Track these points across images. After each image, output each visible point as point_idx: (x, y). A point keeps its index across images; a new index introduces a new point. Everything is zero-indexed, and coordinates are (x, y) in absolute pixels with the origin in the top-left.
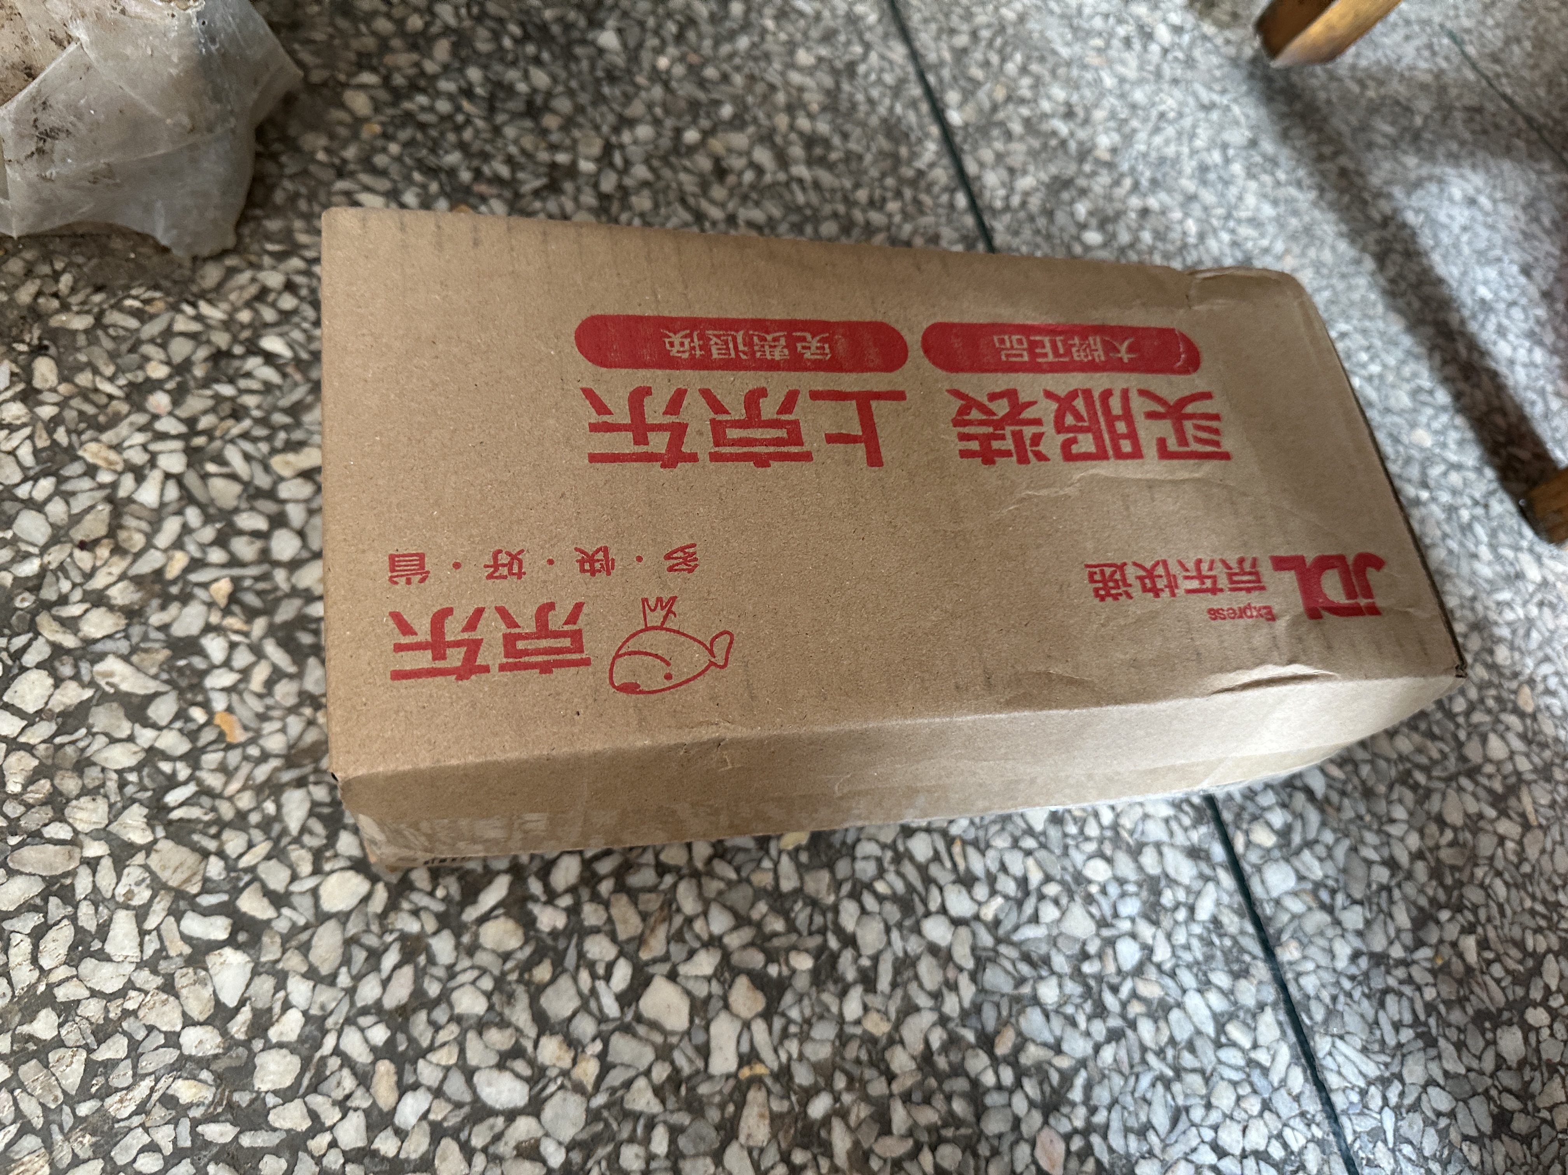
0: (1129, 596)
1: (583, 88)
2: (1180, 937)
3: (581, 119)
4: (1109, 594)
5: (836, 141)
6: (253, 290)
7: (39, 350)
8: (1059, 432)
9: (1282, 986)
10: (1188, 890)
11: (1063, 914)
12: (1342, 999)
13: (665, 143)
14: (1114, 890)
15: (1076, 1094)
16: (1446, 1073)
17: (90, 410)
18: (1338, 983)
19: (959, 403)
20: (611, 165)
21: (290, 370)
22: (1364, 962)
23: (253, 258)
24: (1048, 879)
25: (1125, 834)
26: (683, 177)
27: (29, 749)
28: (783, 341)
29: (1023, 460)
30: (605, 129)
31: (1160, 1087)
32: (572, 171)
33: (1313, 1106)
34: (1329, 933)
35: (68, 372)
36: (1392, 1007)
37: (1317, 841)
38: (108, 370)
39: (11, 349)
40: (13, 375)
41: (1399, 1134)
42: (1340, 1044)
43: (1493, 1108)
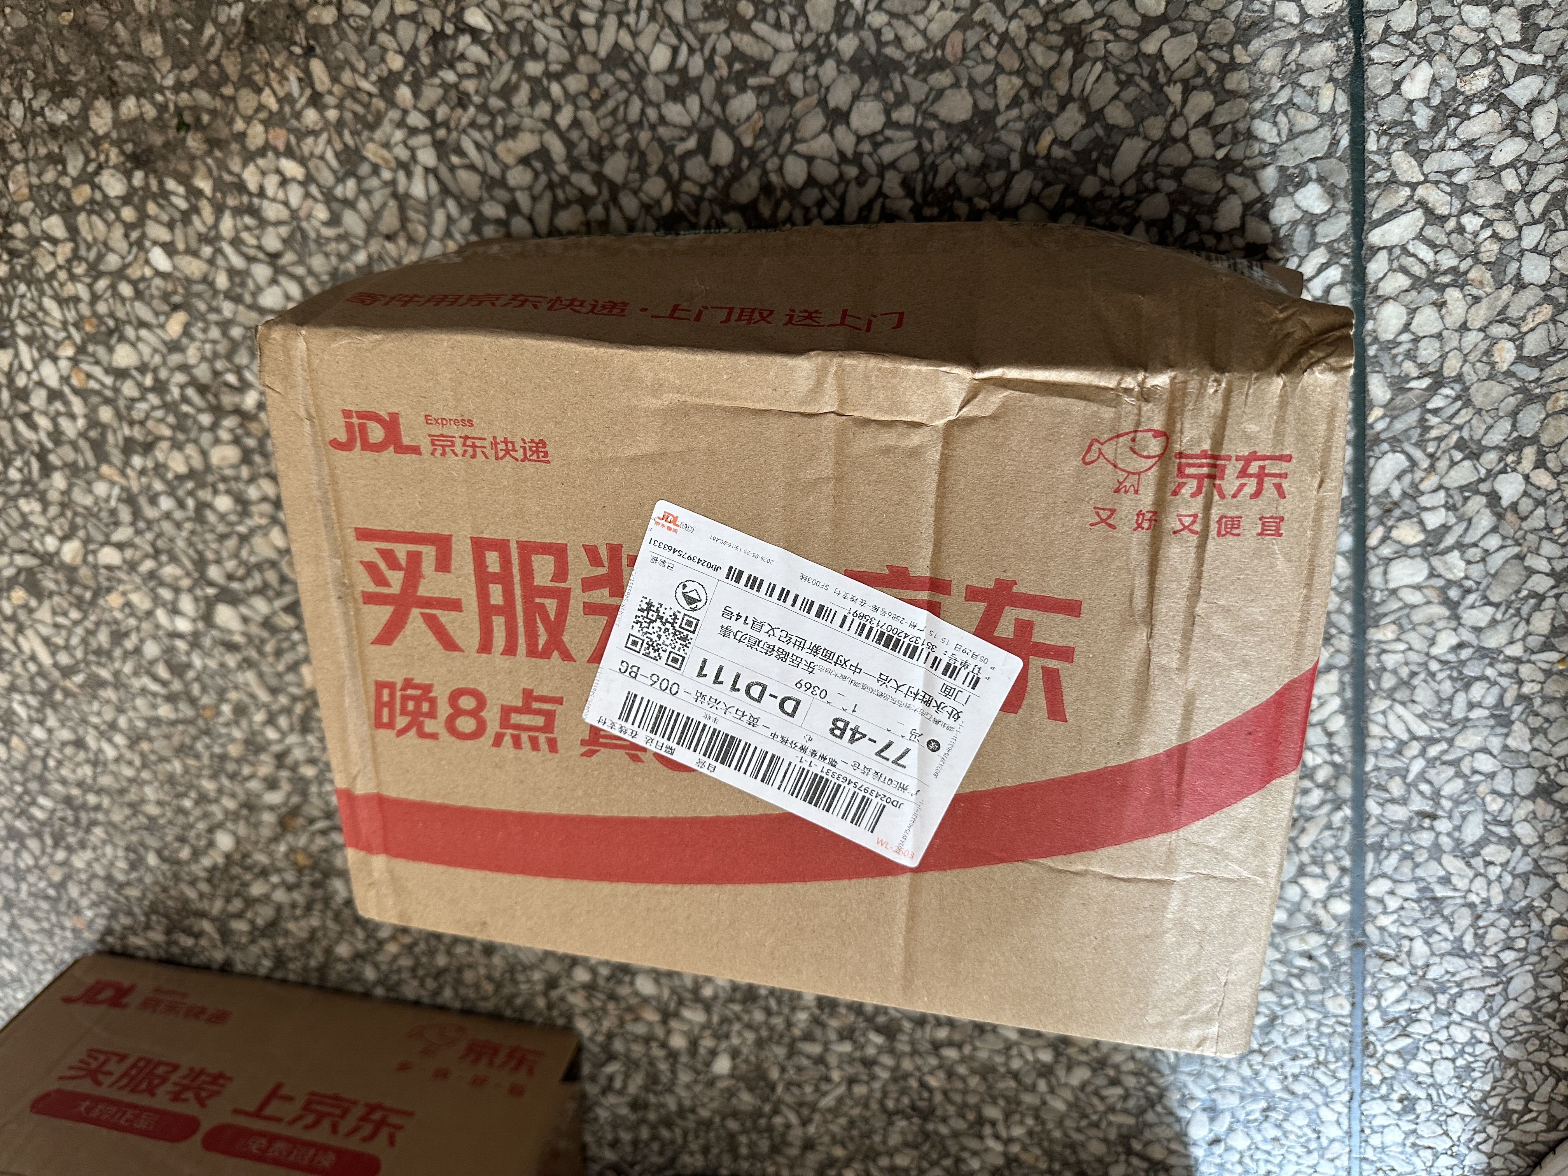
7: (309, 51)
9: (1360, 655)
16: (1506, 748)
17: (360, 110)
18: (1425, 664)
21: (493, 46)
22: (1465, 654)
33: (1343, 741)
34: (1440, 625)
35: (334, 71)
36: (1477, 691)
37: (1475, 545)
38: (361, 66)
39: (291, 53)
40: (300, 80)
41: (1422, 776)
42: (1399, 708)
43: (1543, 780)
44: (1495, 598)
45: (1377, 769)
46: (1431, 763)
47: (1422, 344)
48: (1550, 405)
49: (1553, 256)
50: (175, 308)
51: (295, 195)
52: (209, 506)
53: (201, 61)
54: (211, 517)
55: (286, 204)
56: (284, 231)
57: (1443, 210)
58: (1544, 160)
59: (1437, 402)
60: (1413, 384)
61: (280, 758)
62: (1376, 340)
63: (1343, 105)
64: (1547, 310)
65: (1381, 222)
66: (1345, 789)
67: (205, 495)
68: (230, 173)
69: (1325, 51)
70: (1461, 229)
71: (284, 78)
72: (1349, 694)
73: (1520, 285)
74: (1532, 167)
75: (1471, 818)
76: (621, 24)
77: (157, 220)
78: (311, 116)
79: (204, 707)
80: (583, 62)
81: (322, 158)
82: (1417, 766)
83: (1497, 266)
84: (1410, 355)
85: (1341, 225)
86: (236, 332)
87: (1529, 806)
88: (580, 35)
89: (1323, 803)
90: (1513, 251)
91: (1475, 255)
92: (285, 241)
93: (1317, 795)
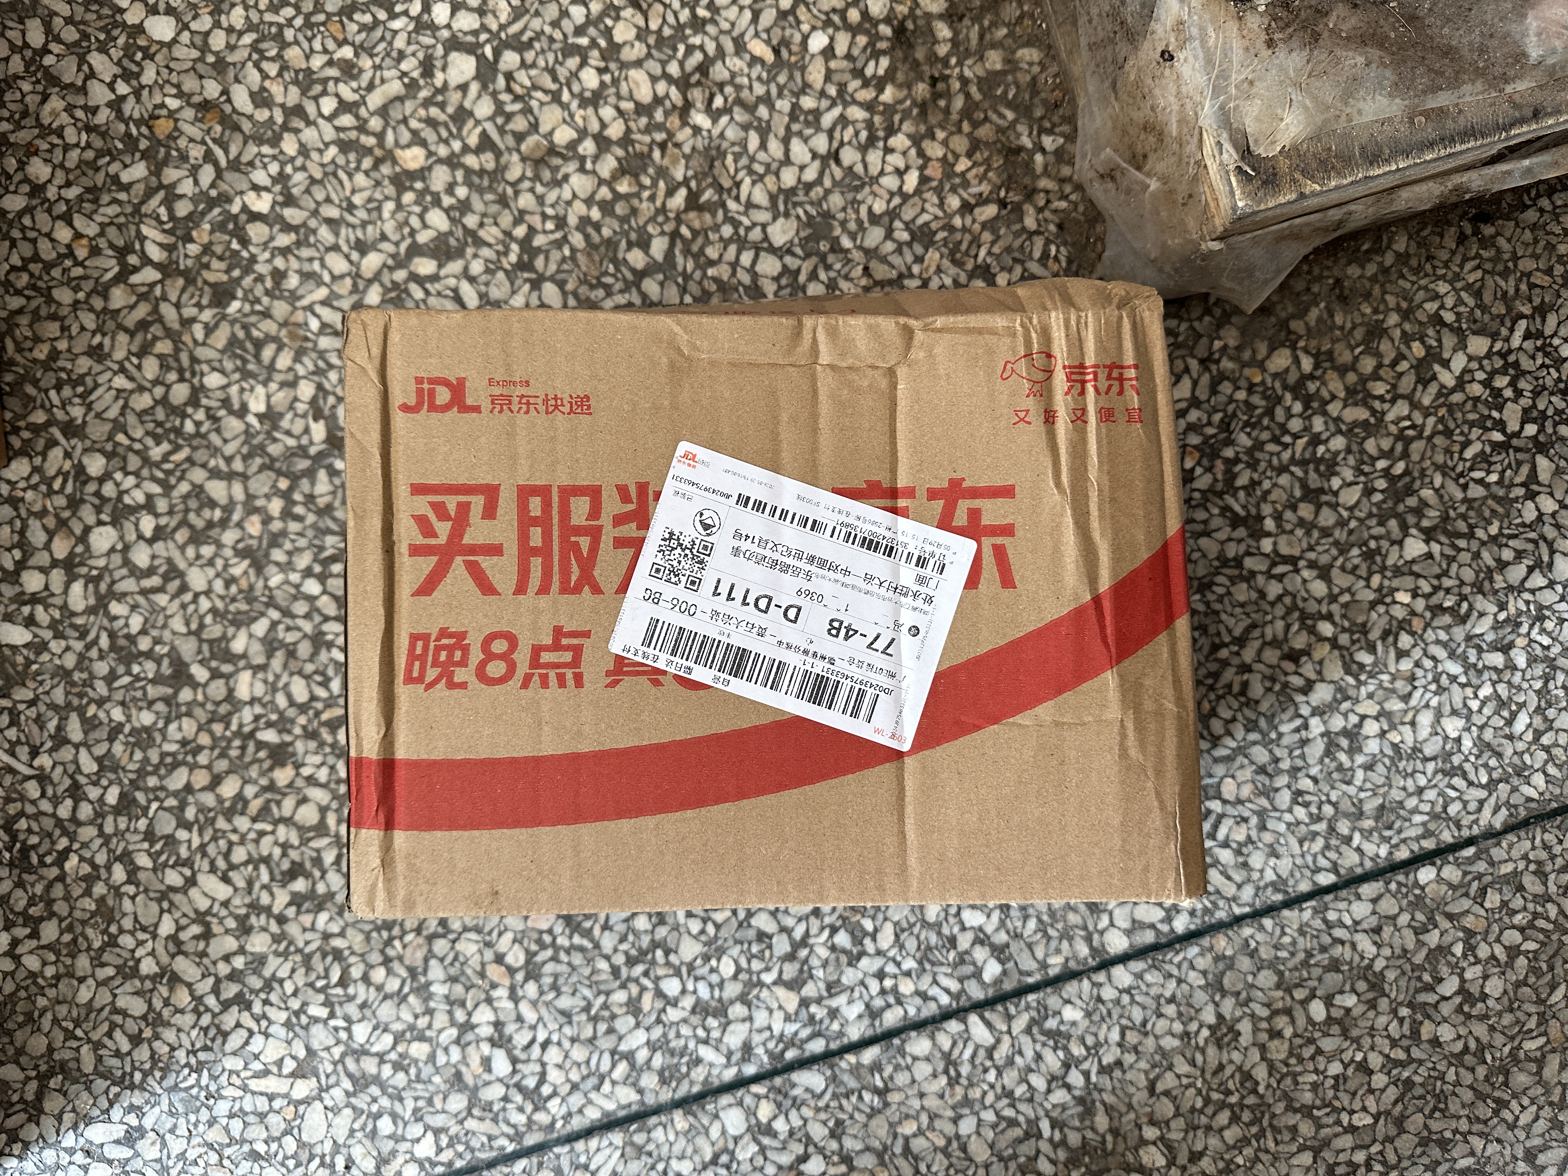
1: (1351, 532)
2: (685, 1030)
3: (1316, 534)
5: (1360, 759)
7: (1003, 204)
9: (657, 1110)
10: (720, 1040)
11: (695, 937)
12: (650, 1161)
13: (1312, 607)
14: (714, 978)
15: (577, 940)
17: (964, 247)
18: (660, 1159)
20: (1274, 564)
24: (718, 927)
25: (755, 992)
26: (1280, 625)
27: (734, 274)
30: (1312, 555)
31: (583, 1004)
32: (1259, 534)
33: (577, 1123)
34: (697, 1159)
35: (989, 225)
37: (766, 1159)
38: (996, 250)
39: (999, 188)
40: (981, 194)
42: (618, 1153)
45: (558, 1157)
47: (907, 1074)
49: (978, 1133)
50: (776, 51)
51: (890, 182)
52: (584, 63)
53: (986, 105)
54: (573, 62)
55: (882, 173)
56: (859, 169)
57: (996, 1056)
58: (1036, 1105)
59: (867, 1096)
60: (877, 1076)
61: (298, 112)
62: (903, 1042)
63: (1052, 972)
64: (941, 1142)
65: (982, 1018)
66: (530, 1140)
67: (595, 58)
68: (901, 122)
69: (1083, 950)
70: (986, 1071)
71: (980, 180)
72: (622, 1113)
73: (955, 1121)
74: (1031, 1100)
77: (852, 44)
78: (954, 202)
79: (342, 25)
81: (923, 210)
83: (967, 1102)
84: (897, 1068)
85: (976, 993)
86: (763, 111)
89: (514, 1126)
90: (977, 1107)
91: (971, 1085)
92: (851, 168)
93: (520, 1119)
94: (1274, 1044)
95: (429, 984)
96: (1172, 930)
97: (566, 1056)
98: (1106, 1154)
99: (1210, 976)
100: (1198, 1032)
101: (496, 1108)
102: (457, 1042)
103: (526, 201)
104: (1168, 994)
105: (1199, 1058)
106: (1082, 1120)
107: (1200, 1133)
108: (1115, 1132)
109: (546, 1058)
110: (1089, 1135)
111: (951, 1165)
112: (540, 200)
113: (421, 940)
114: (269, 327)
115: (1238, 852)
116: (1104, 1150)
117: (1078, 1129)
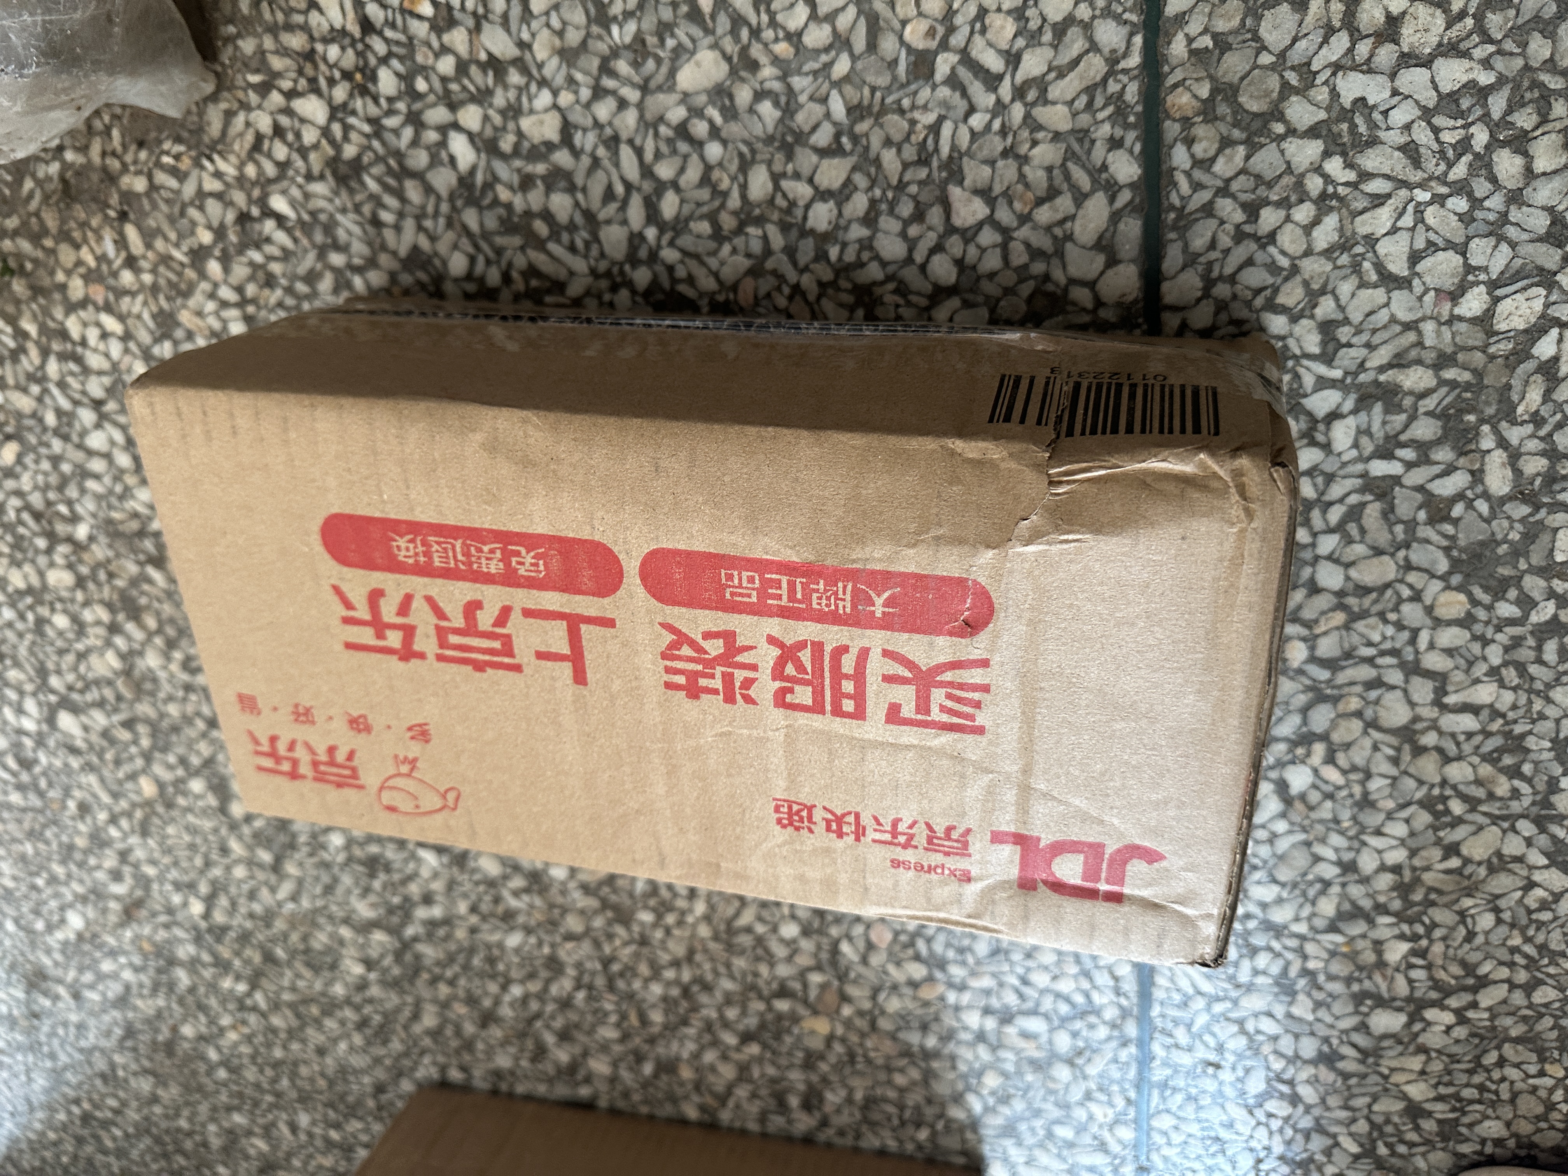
0: (811, 831)
4: (791, 824)
6: (250, 138)
7: (123, 216)
8: (774, 679)
16: (1289, 1015)
17: (173, 277)
19: (669, 637)
21: (298, 234)
22: (1251, 924)
23: (240, 94)
28: (498, 554)
29: (730, 699)
33: (1129, 986)
35: (149, 237)
36: (1262, 960)
37: (1263, 826)
38: (173, 236)
39: (106, 216)
40: (115, 242)
41: (1208, 1029)
43: (1325, 1048)
44: (1282, 878)
45: (1163, 1016)
46: (1215, 1019)
48: (1341, 707)
49: (1348, 565)
50: (9, 438)
51: (115, 349)
52: (49, 622)
53: (22, 211)
54: (50, 632)
55: (107, 355)
56: (107, 380)
58: (1341, 473)
61: (124, 855)
64: (1339, 618)
66: (1131, 1029)
67: (44, 611)
68: (53, 319)
71: (100, 239)
73: (1314, 589)
74: (1330, 478)
75: (1253, 1073)
76: (420, 228)
78: (127, 277)
79: (52, 800)
80: (384, 259)
81: (139, 317)
82: (1202, 1020)
86: (66, 468)
87: (1310, 1071)
88: (380, 234)
89: (1109, 1039)
90: (1307, 556)
92: (107, 390)
93: (1103, 1032)
94: (1409, 36)
95: (922, 1048)
96: (1132, 186)
97: (1046, 968)
98: (1477, 385)
99: (1237, 134)
100: (1327, 179)
101: (1081, 1044)
102: (994, 1049)
103: (173, 710)
104: (1239, 216)
105: (1376, 186)
106: (1400, 409)
107: (1515, 215)
108: (1443, 360)
109: (1041, 986)
110: (1430, 403)
111: (1382, 616)
112: (170, 698)
113: (874, 1037)
114: (295, 937)
115: (1034, 39)
116: (1468, 386)
117: (1413, 418)
